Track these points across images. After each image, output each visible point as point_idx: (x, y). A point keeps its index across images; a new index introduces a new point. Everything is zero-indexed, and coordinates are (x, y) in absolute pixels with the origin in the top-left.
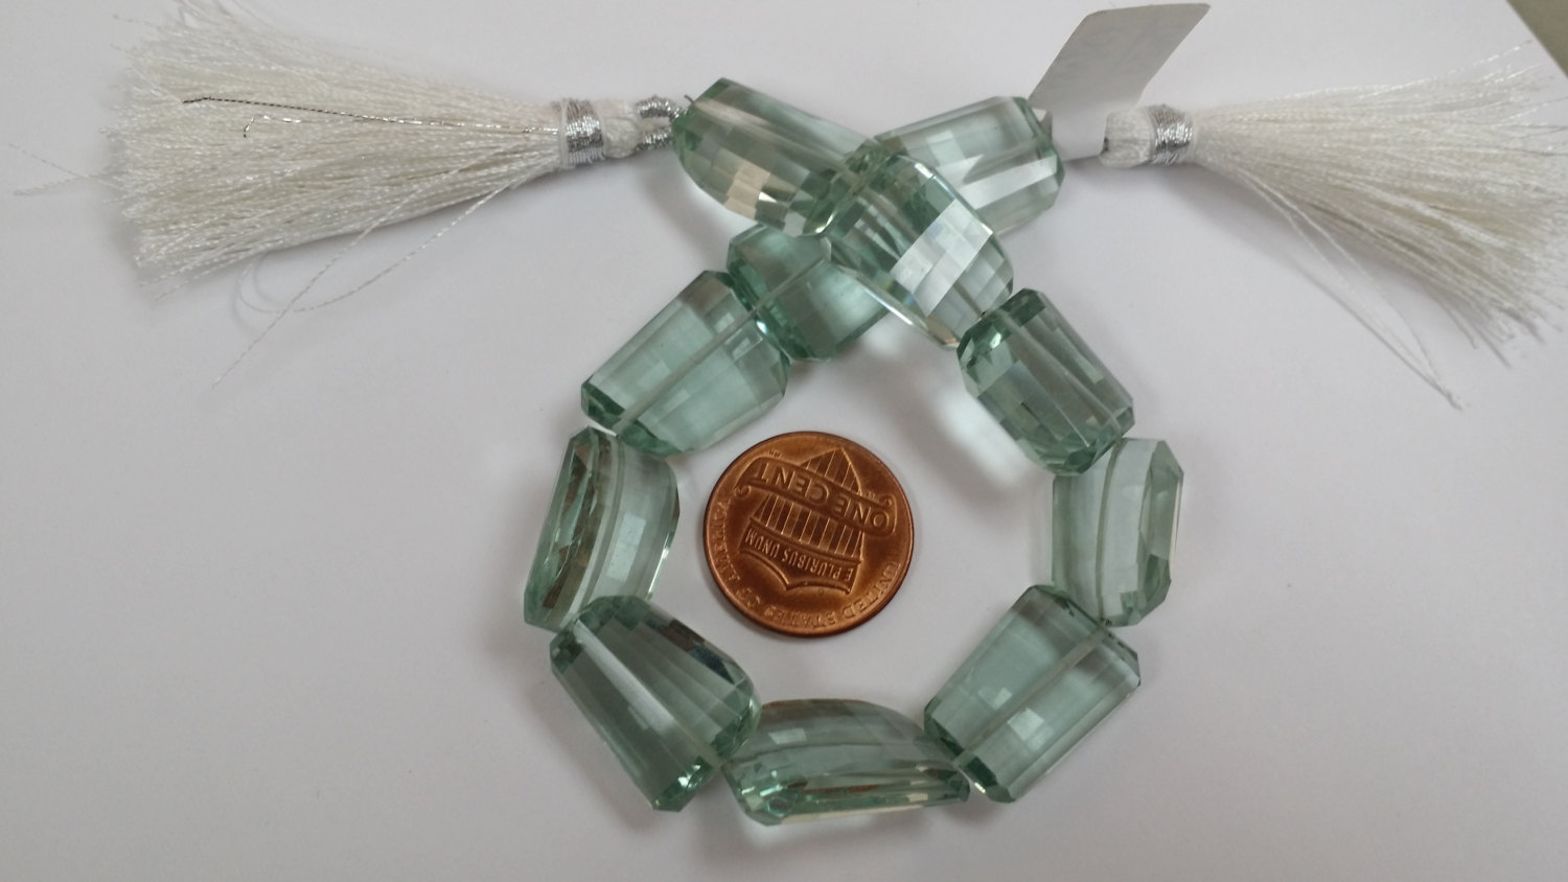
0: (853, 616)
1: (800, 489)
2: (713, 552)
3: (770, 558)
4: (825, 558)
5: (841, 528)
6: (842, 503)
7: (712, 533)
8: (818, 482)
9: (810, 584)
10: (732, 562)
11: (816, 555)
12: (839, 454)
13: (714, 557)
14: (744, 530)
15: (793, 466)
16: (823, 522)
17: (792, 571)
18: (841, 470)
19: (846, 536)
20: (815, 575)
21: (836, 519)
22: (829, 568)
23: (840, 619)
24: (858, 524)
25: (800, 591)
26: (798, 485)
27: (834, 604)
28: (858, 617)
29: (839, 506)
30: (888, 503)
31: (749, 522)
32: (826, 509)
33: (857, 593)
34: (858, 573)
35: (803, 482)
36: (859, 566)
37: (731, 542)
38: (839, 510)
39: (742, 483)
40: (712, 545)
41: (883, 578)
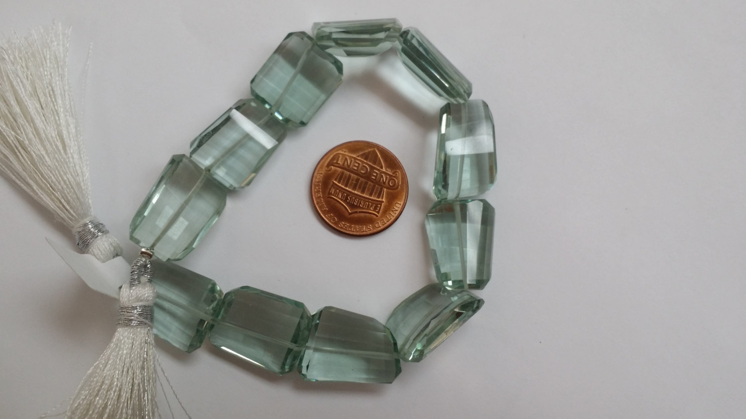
0: (380, 227)
1: (356, 168)
2: (315, 196)
3: (341, 200)
4: (367, 200)
5: (375, 186)
6: (375, 175)
7: (315, 188)
8: (364, 165)
9: (360, 212)
10: (324, 202)
11: (363, 199)
12: (374, 152)
13: (316, 199)
14: (330, 187)
15: (353, 157)
16: (366, 183)
17: (352, 206)
18: (375, 160)
19: (377, 190)
20: (363, 208)
21: (372, 182)
22: (369, 205)
23: (373, 228)
24: (383, 184)
25: (356, 215)
26: (355, 166)
27: (371, 221)
28: (382, 227)
29: (374, 176)
30: (397, 174)
31: (331, 184)
32: (367, 176)
33: (382, 216)
34: (382, 207)
35: (357, 165)
36: (383, 204)
37: (323, 192)
38: (374, 178)
39: (328, 166)
40: (315, 193)
41: (394, 210)
